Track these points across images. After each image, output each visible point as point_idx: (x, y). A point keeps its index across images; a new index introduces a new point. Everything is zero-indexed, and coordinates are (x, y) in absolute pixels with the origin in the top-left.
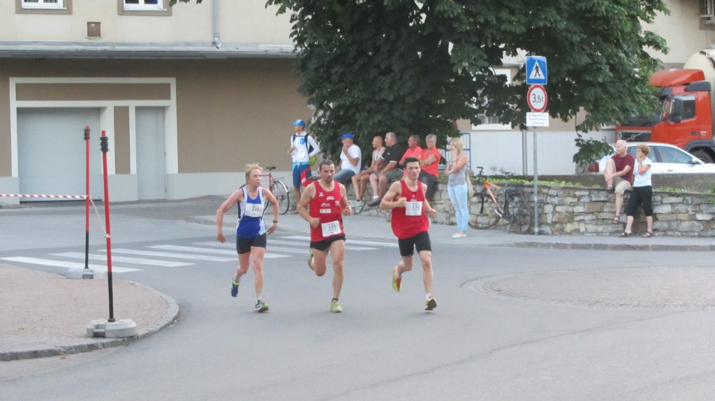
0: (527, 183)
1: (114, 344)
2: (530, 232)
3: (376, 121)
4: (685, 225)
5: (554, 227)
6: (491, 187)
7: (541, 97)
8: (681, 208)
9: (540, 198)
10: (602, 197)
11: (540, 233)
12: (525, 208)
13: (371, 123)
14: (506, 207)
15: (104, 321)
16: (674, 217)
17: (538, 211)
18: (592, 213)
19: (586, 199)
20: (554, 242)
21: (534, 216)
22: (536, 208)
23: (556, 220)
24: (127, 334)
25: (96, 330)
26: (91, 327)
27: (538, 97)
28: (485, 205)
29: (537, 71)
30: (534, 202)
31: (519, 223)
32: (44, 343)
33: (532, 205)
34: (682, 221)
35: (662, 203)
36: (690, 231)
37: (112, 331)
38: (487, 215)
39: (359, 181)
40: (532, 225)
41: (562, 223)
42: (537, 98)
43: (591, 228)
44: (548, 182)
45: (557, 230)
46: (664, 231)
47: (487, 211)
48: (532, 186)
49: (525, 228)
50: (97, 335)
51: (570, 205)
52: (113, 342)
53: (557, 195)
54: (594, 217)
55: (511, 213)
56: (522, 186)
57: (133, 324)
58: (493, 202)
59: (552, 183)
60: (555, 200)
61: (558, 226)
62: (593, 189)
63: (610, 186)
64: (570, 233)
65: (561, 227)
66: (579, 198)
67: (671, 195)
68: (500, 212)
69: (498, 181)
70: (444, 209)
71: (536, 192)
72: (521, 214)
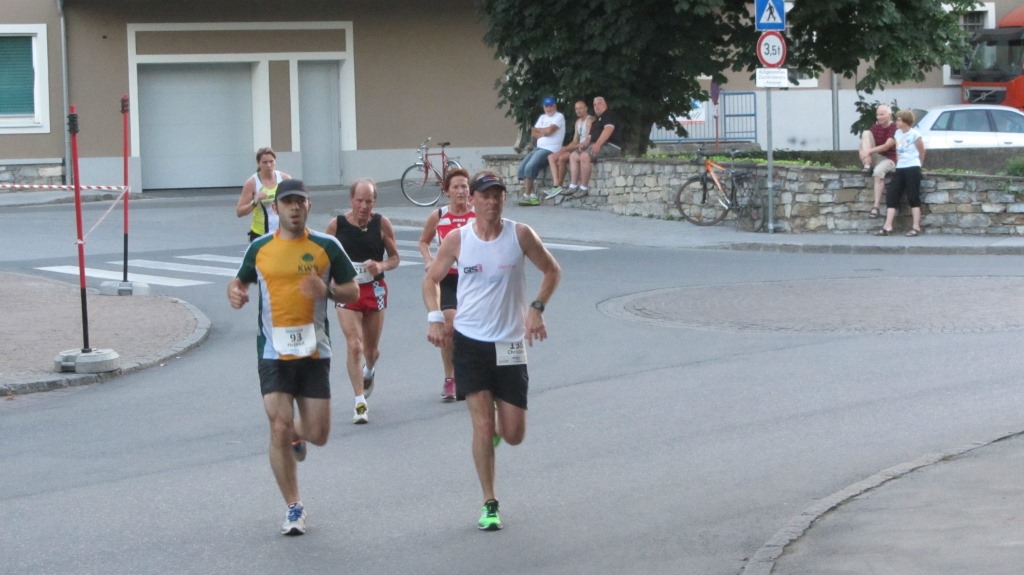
0: (760, 162)
2: (764, 229)
3: (583, 79)
4: (968, 219)
5: (793, 222)
6: (714, 170)
7: (776, 48)
8: (963, 196)
9: (775, 184)
10: (857, 181)
11: (776, 231)
12: (757, 196)
13: (576, 81)
15: (76, 351)
16: (952, 208)
17: (773, 201)
18: (844, 203)
19: (834, 185)
21: (767, 208)
22: (770, 198)
23: (796, 213)
24: (104, 368)
25: (64, 364)
26: (58, 359)
27: (771, 47)
28: (711, 193)
29: (771, 13)
30: (767, 188)
31: (751, 217)
33: (766, 193)
34: (963, 213)
35: (936, 190)
36: (975, 228)
37: (85, 364)
38: (712, 206)
39: (556, 161)
40: (765, 220)
41: (804, 217)
42: (771, 49)
43: (843, 223)
44: (786, 162)
45: (796, 227)
46: (940, 227)
47: (711, 201)
48: (766, 168)
49: (758, 224)
50: (66, 370)
51: (814, 193)
52: (83, 379)
53: (797, 180)
54: (846, 209)
55: (740, 204)
56: (755, 167)
57: (114, 356)
58: (718, 189)
60: (795, 186)
61: (798, 221)
62: (843, 172)
63: (867, 166)
64: (814, 231)
65: (803, 223)
66: (827, 183)
67: (949, 178)
68: (726, 203)
70: (661, 198)
71: (770, 176)
72: (752, 205)
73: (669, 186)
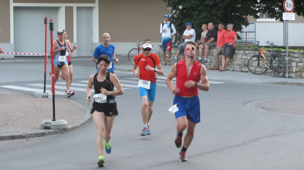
0: (283, 50)
1: (55, 133)
2: (284, 76)
3: (203, 16)
5: (296, 74)
6: (263, 52)
7: (291, 5)
9: (289, 59)
11: (289, 77)
12: (281, 63)
13: (200, 17)
14: (271, 63)
15: (50, 120)
17: (288, 65)
20: (296, 82)
21: (286, 68)
23: (298, 70)
24: (62, 128)
25: (46, 125)
26: (43, 123)
28: (260, 62)
30: (286, 60)
31: (278, 72)
32: (18, 132)
33: (285, 62)
37: (54, 126)
38: (261, 67)
40: (285, 73)
41: (301, 72)
42: (288, 5)
44: (294, 50)
45: (298, 76)
47: (261, 65)
48: (285, 52)
49: (281, 74)
50: (46, 128)
52: (54, 132)
53: (298, 57)
55: (274, 66)
56: (280, 52)
57: (66, 122)
58: (264, 60)
59: (296, 50)
60: (298, 60)
61: (299, 73)
65: (300, 74)
68: (268, 66)
69: (267, 49)
70: (238, 63)
71: (287, 55)
72: (279, 67)
73: (242, 59)
